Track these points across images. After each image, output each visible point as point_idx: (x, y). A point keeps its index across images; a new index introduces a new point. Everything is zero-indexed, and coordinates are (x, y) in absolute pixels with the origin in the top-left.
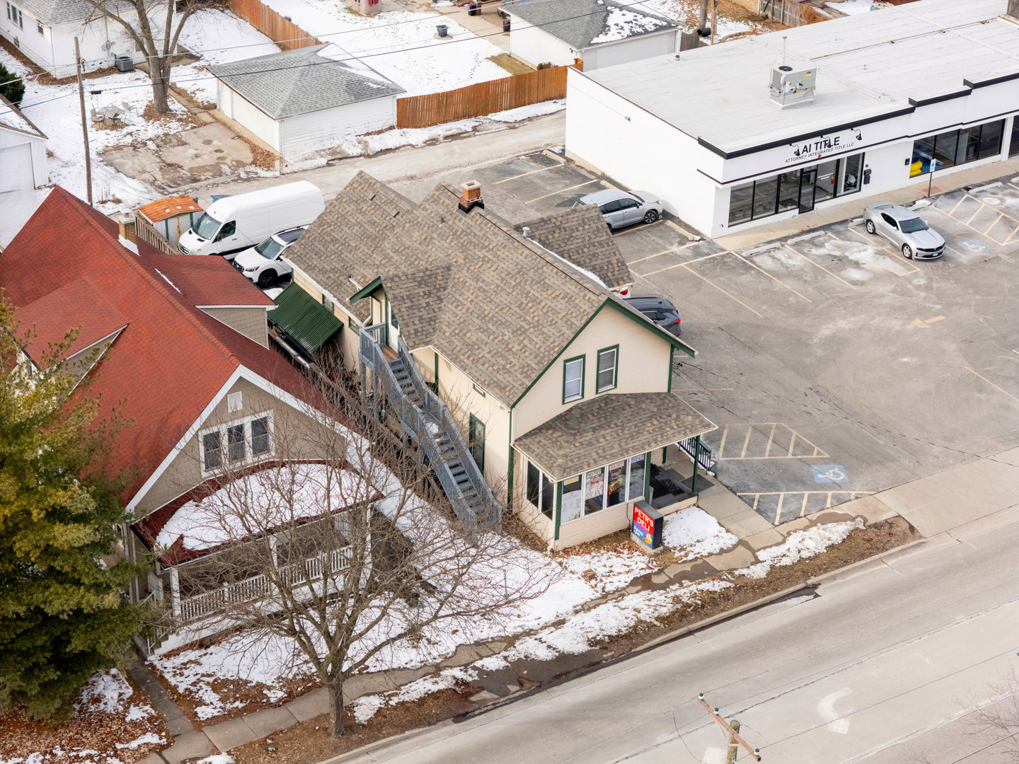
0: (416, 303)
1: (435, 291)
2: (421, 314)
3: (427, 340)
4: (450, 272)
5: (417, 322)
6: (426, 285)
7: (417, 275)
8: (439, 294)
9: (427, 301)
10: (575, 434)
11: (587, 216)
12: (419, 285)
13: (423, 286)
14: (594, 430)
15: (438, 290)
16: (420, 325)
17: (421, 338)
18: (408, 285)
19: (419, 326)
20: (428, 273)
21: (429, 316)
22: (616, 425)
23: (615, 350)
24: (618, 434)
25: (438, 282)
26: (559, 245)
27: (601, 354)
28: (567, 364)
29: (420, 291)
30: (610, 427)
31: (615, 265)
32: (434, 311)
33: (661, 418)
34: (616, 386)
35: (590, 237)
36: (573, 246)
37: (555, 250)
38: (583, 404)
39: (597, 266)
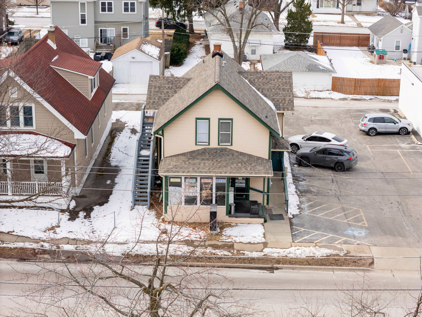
0: (161, 90)
1: (175, 88)
2: (161, 95)
3: (157, 107)
4: (188, 82)
5: (156, 98)
6: (172, 84)
7: (170, 79)
8: (176, 90)
9: (168, 91)
10: (191, 159)
11: (283, 75)
12: (169, 83)
13: (170, 84)
14: (203, 159)
15: (177, 88)
16: (158, 100)
17: (154, 106)
18: (163, 82)
19: (156, 101)
20: (176, 79)
21: (165, 97)
22: (217, 161)
23: (230, 121)
24: (213, 164)
25: (179, 84)
26: (259, 85)
27: (221, 121)
28: (198, 121)
29: (167, 86)
30: (212, 160)
31: (287, 101)
32: (169, 96)
33: (245, 164)
34: (232, 145)
35: (279, 85)
36: (267, 87)
37: (256, 87)
38: (208, 149)
39: (276, 99)
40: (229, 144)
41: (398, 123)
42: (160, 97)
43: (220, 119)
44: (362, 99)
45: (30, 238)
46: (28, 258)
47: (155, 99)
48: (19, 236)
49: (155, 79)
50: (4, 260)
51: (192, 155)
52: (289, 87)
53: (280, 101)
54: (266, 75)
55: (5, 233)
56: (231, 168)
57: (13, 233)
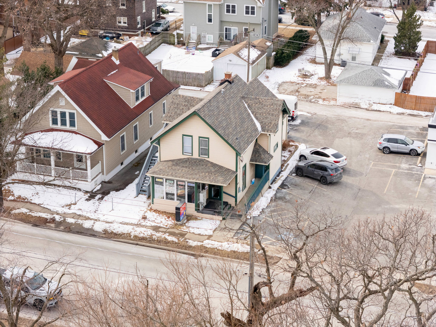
0: (178, 107)
6: (188, 102)
7: (187, 98)
9: (183, 108)
10: (174, 165)
11: (275, 103)
13: (186, 102)
14: (183, 167)
15: (191, 106)
18: (181, 100)
20: (192, 99)
22: (192, 169)
23: (207, 139)
24: (188, 172)
25: (193, 103)
26: (255, 109)
27: (200, 139)
28: (184, 137)
29: (184, 104)
30: (189, 168)
31: (272, 125)
32: (183, 112)
33: (211, 174)
34: (208, 157)
35: (270, 111)
36: (260, 111)
37: (252, 110)
38: (191, 158)
39: (264, 122)
40: (207, 157)
41: (409, 145)
42: (176, 112)
43: (200, 137)
44: (418, 115)
45: (51, 210)
46: (40, 225)
47: (172, 114)
48: (44, 208)
49: (176, 97)
50: (24, 224)
51: (177, 162)
52: (277, 113)
53: (267, 124)
54: (263, 101)
55: (37, 204)
56: (200, 176)
57: (41, 205)
